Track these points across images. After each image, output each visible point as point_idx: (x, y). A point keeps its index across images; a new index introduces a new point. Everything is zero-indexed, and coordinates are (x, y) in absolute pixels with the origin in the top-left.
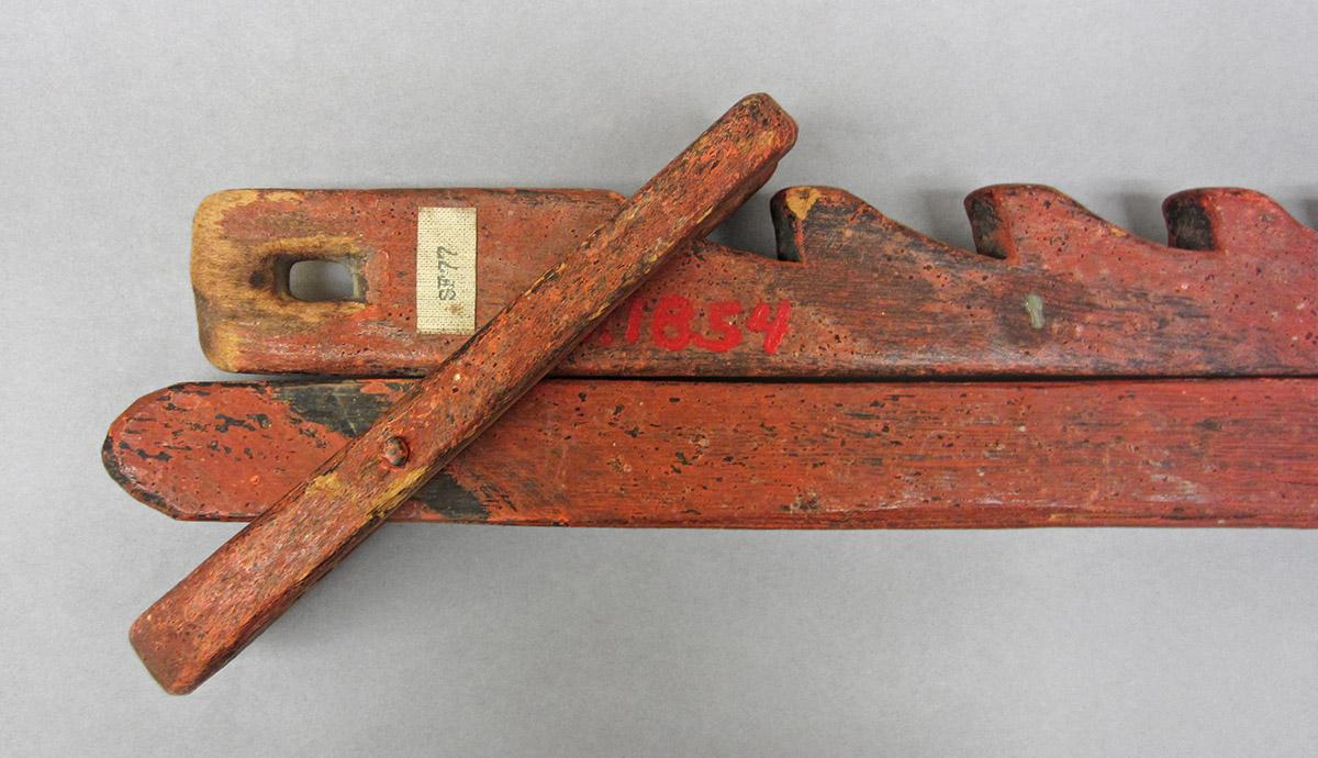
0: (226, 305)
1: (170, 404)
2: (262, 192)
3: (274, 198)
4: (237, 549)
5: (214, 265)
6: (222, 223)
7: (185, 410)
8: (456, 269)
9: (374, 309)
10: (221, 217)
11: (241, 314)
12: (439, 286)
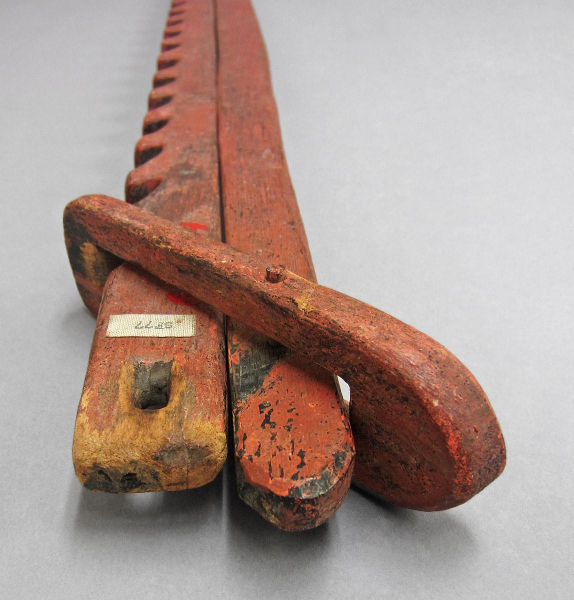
0: (171, 427)
1: (255, 455)
2: (80, 410)
3: (85, 404)
4: (361, 336)
5: (136, 435)
6: (101, 430)
7: (260, 446)
8: (151, 322)
9: (176, 357)
10: (96, 432)
11: (178, 420)
12: (163, 329)
